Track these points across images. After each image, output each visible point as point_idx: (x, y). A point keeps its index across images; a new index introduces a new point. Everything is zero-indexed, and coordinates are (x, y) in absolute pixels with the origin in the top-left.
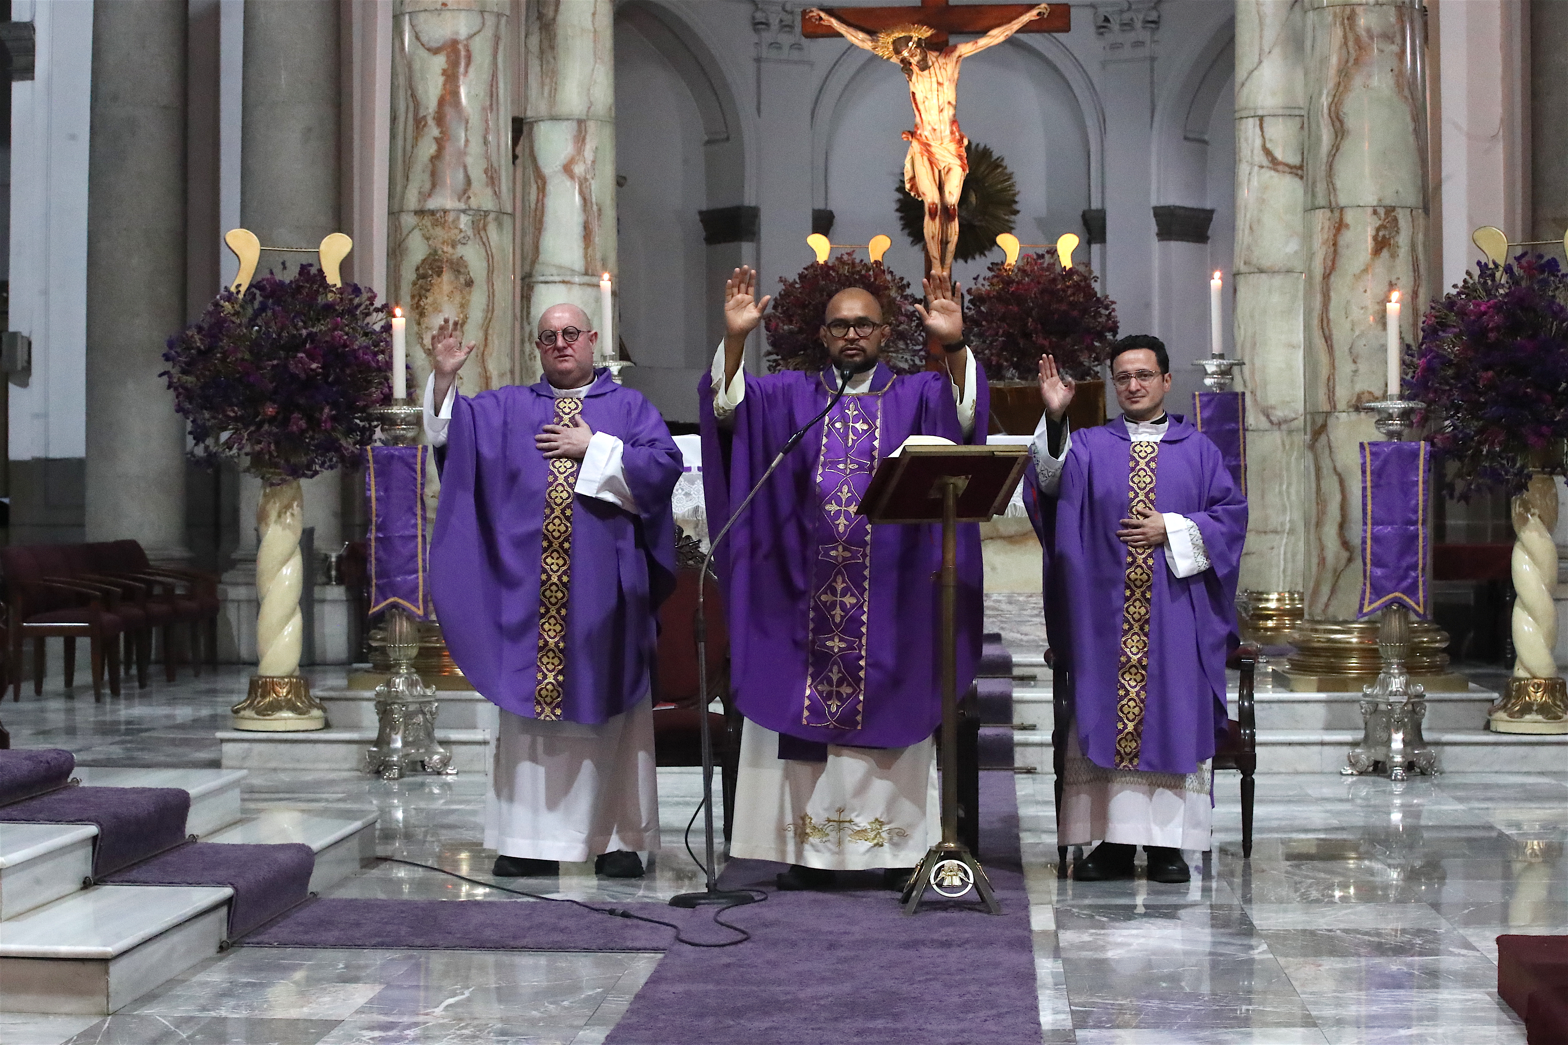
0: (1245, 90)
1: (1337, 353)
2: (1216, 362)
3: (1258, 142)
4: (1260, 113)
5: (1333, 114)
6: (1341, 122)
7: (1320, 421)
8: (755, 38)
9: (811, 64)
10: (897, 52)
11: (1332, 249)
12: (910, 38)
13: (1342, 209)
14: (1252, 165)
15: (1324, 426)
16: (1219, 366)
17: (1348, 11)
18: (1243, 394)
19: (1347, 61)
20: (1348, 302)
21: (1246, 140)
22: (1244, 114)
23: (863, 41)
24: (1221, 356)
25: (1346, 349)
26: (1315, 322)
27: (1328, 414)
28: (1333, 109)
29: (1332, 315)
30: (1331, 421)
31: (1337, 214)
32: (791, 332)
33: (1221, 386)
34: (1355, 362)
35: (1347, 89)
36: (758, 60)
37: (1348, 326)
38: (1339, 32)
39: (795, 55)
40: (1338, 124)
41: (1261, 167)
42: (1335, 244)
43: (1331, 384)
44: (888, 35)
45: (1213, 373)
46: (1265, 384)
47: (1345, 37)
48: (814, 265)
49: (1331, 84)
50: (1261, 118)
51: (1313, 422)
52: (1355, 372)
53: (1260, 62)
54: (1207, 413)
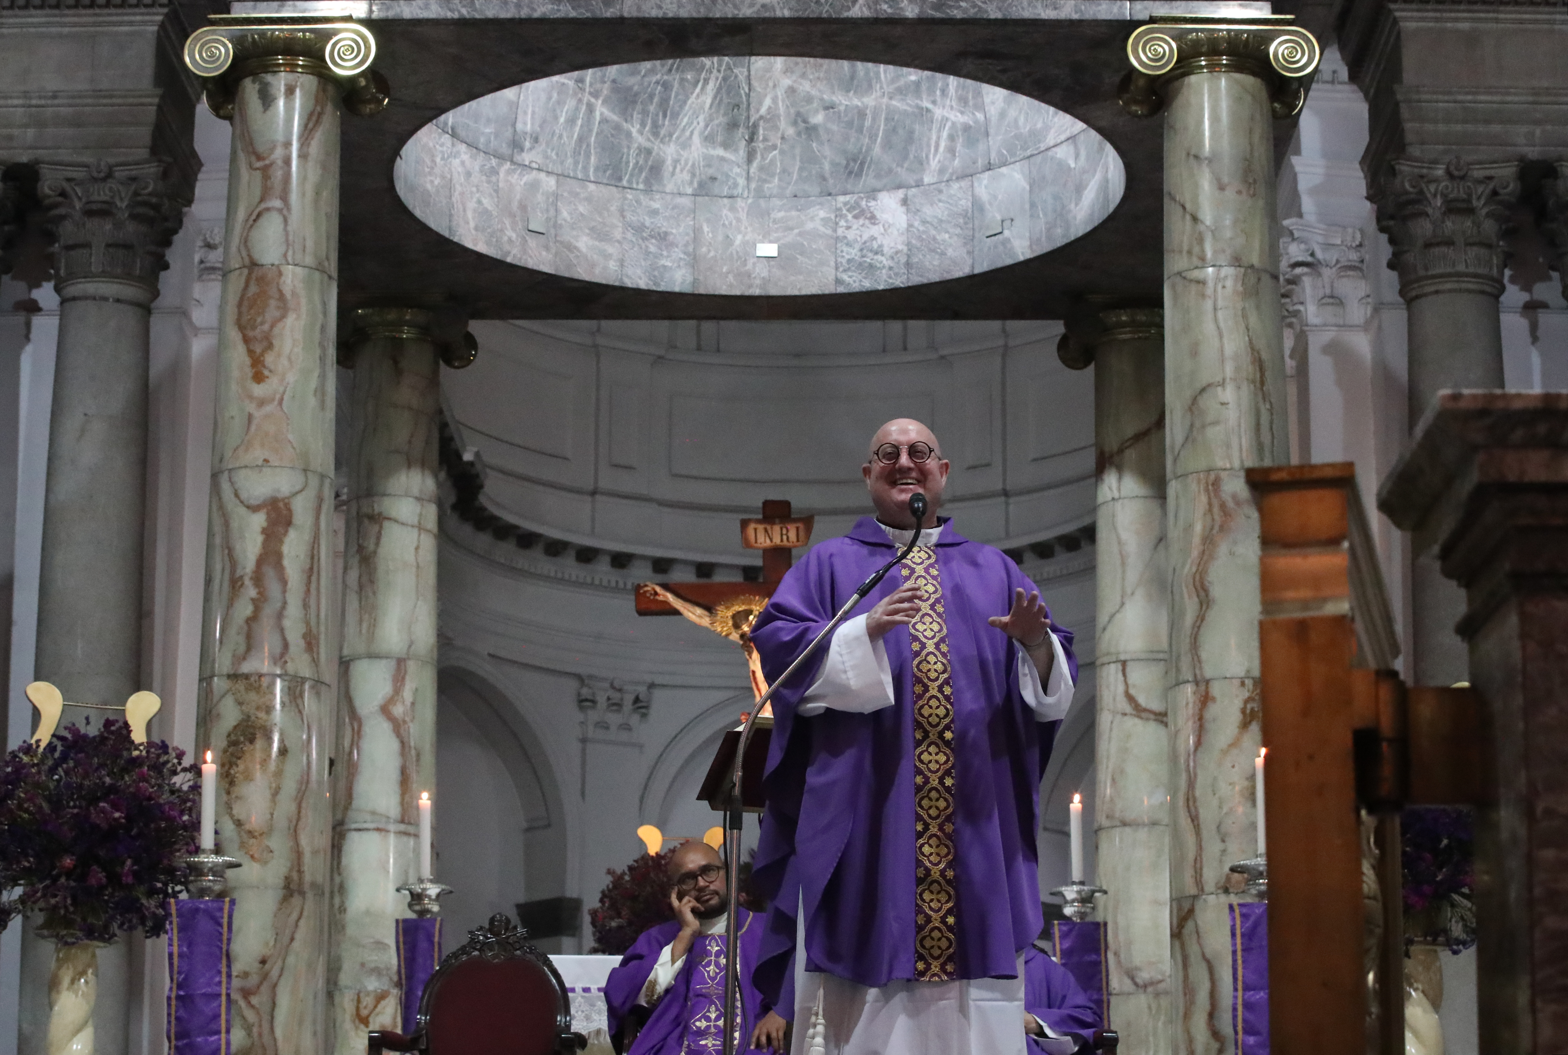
0: (1107, 635)
1: (1205, 834)
2: (1075, 888)
3: (1121, 688)
4: (1122, 657)
5: (1198, 583)
6: (1206, 591)
7: (1186, 906)
8: (581, 717)
9: (641, 746)
10: (737, 626)
11: (1198, 723)
12: (750, 612)
13: (1207, 682)
14: (1114, 713)
15: (1191, 911)
16: (1079, 892)
17: (1212, 476)
18: (1105, 924)
19: (1212, 529)
20: (1215, 779)
21: (1108, 687)
22: (1105, 659)
23: (700, 617)
24: (1082, 883)
25: (1214, 827)
26: (1181, 802)
27: (1195, 897)
28: (1197, 578)
29: (1198, 793)
30: (1198, 906)
31: (1203, 688)
32: (620, 928)
33: (1082, 915)
34: (1223, 841)
35: (1212, 557)
36: (584, 741)
37: (1215, 802)
38: (1204, 499)
39: (624, 736)
40: (1202, 594)
41: (1125, 714)
42: (1201, 719)
43: (1198, 865)
44: (728, 608)
45: (1073, 901)
46: (1129, 943)
47: (1210, 504)
48: (646, 857)
49: (1195, 553)
50: (1124, 663)
51: (1180, 909)
52: (1224, 851)
53: (1123, 604)
54: (1067, 944)
